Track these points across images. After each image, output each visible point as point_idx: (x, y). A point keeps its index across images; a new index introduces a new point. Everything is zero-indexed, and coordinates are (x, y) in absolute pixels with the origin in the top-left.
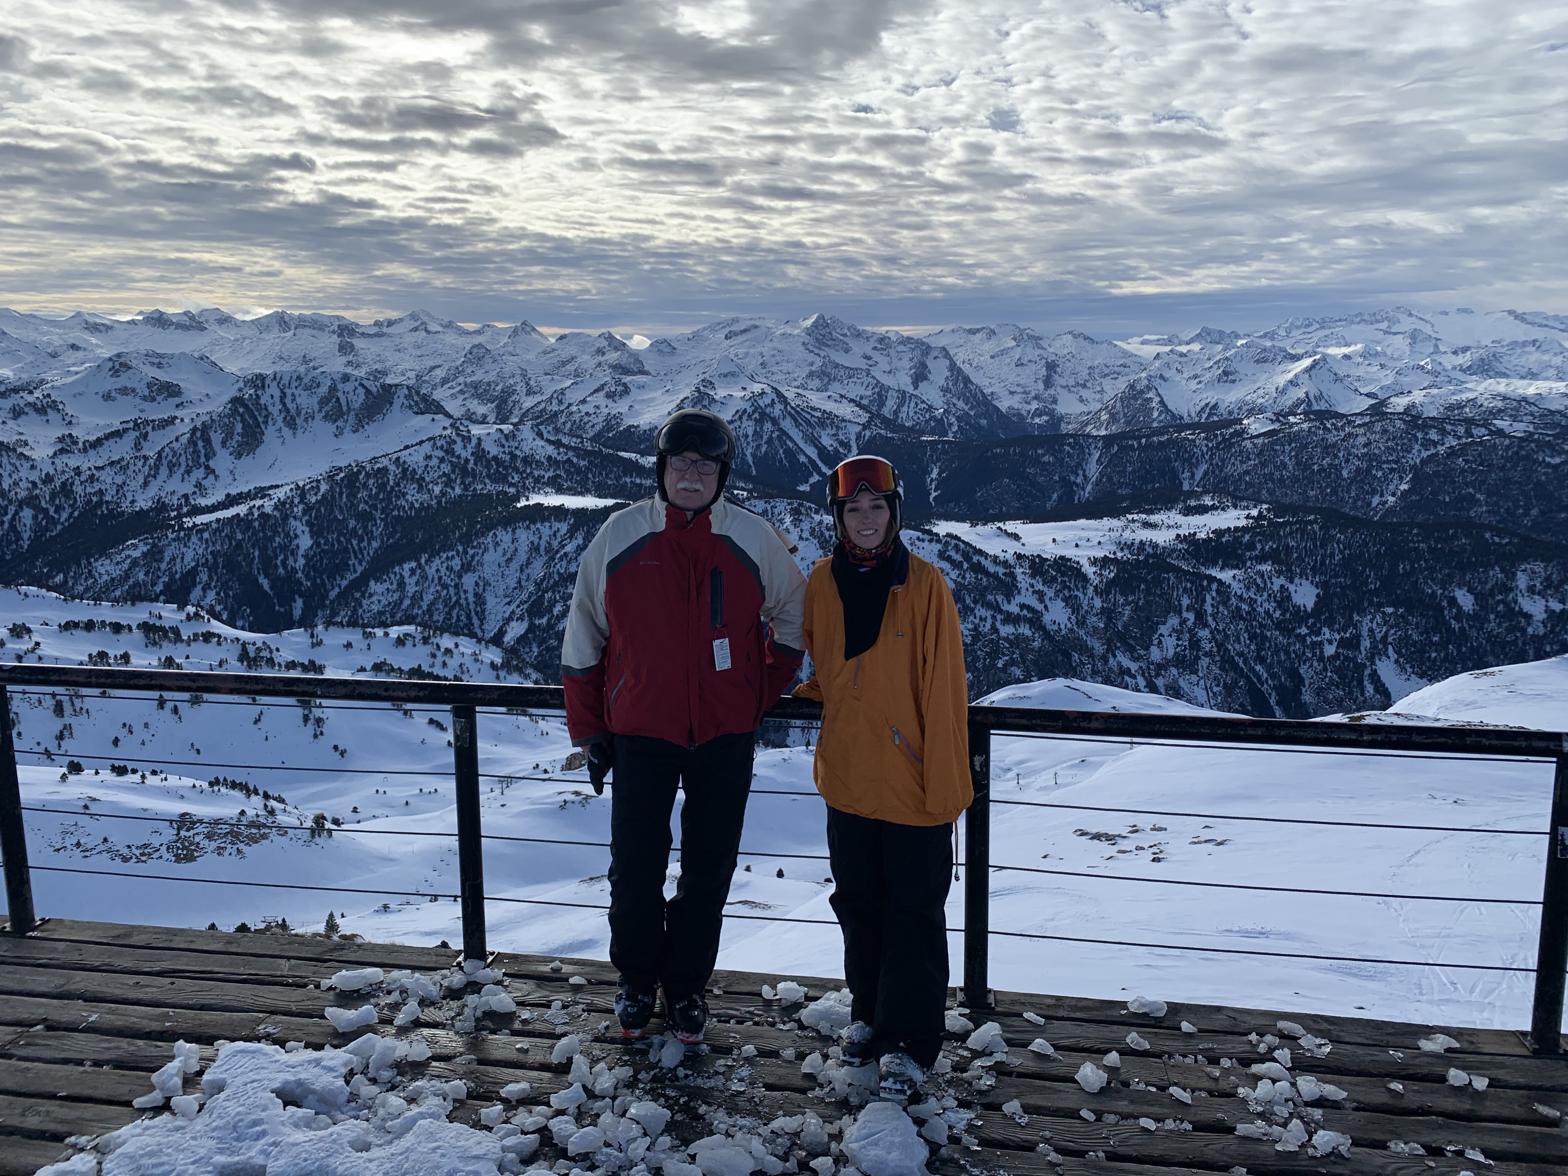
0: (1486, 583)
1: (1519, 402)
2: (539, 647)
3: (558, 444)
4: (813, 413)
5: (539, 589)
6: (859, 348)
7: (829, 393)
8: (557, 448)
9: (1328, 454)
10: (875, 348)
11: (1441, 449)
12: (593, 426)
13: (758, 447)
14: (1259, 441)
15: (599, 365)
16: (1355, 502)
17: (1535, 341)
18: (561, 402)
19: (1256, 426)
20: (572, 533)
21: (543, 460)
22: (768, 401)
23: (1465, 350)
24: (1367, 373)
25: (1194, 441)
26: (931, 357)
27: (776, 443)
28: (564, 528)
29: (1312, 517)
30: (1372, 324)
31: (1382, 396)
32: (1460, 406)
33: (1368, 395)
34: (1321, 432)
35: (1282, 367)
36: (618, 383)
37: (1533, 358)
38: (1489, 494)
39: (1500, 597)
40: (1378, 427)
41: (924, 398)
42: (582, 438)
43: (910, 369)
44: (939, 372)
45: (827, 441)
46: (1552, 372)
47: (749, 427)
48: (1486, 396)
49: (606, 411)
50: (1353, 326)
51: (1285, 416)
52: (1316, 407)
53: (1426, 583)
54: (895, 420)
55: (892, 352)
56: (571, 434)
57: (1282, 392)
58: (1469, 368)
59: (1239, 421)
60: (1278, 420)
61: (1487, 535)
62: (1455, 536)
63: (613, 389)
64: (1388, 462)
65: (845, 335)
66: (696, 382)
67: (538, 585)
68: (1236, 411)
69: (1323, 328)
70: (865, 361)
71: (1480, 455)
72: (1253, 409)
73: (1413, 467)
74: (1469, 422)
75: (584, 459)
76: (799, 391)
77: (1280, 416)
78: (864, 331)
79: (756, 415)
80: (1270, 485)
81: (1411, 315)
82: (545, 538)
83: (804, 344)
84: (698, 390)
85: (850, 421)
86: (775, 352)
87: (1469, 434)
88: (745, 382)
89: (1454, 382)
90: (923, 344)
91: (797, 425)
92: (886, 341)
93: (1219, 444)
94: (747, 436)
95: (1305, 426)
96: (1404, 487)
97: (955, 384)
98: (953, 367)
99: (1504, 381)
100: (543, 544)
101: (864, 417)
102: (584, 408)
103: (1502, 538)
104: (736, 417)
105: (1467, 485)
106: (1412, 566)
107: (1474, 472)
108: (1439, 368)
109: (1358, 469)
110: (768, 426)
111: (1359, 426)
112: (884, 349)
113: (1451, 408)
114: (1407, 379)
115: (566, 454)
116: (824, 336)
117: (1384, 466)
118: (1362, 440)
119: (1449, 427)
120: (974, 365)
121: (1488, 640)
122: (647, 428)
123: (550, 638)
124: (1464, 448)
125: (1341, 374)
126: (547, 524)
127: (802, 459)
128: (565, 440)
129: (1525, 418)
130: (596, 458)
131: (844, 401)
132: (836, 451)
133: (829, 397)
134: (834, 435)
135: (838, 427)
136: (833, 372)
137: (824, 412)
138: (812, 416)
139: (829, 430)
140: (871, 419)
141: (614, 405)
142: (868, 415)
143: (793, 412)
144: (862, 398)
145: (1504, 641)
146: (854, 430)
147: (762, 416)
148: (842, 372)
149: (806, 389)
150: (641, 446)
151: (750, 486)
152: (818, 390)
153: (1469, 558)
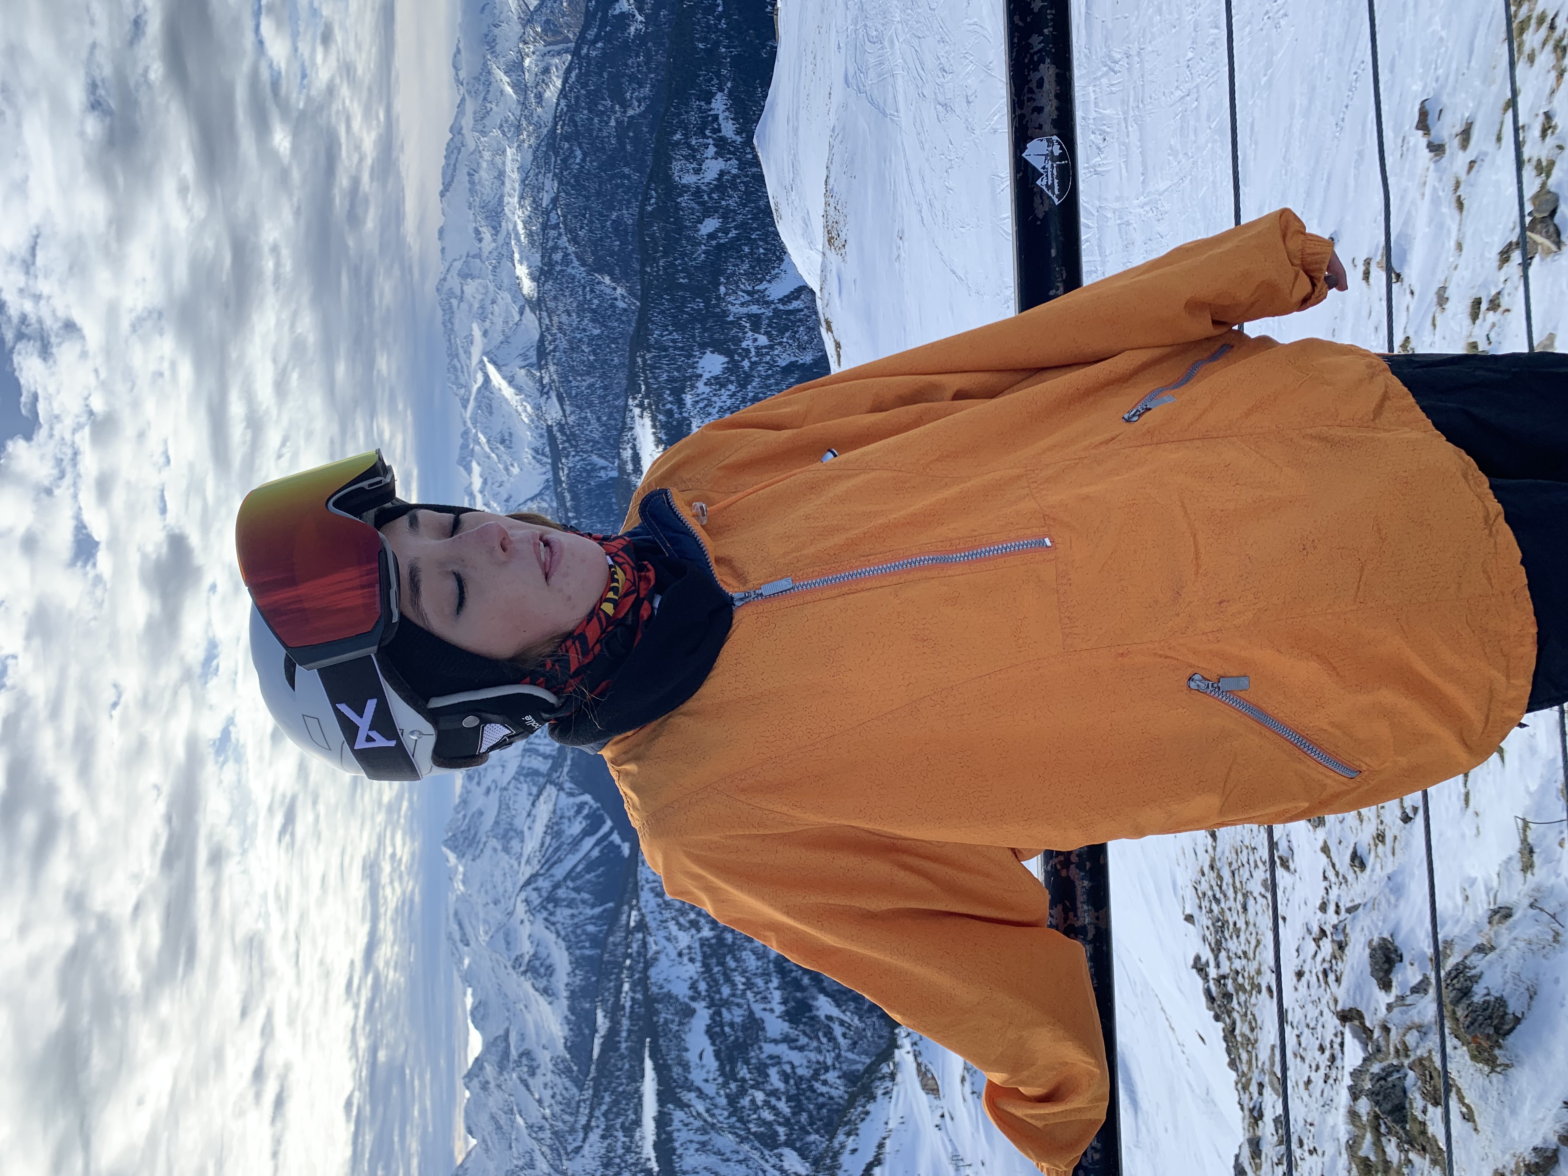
0: (693, 209)
1: (525, 185)
2: (809, 1133)
3: (587, 1128)
4: (546, 844)
5: (747, 1138)
6: (478, 801)
7: (526, 829)
8: (592, 1129)
9: (578, 347)
10: (479, 784)
11: (571, 249)
12: (566, 1089)
13: (584, 902)
14: (568, 409)
15: (499, 1086)
16: (623, 322)
17: (469, 174)
18: (541, 1128)
19: (554, 412)
20: (683, 1106)
21: (605, 1144)
22: (534, 895)
23: (477, 232)
24: (500, 315)
25: (570, 468)
27: (579, 882)
28: (678, 1115)
29: (639, 360)
30: (453, 313)
31: (521, 303)
32: (530, 234)
33: (521, 313)
34: (557, 354)
35: (496, 391)
36: (518, 1063)
37: (485, 175)
38: (613, 208)
39: (706, 197)
40: (551, 304)
42: (579, 1101)
45: (577, 827)
46: (498, 159)
47: (562, 914)
48: (520, 213)
49: (550, 1076)
50: (456, 327)
51: (543, 386)
52: (534, 360)
53: (695, 259)
54: (553, 757)
56: (576, 1114)
57: (519, 390)
58: (494, 228)
59: (549, 428)
60: (547, 393)
61: (649, 208)
62: (652, 236)
63: (525, 1069)
64: (584, 295)
65: (465, 816)
66: (515, 976)
67: (743, 1140)
68: (539, 431)
69: (457, 355)
70: (491, 793)
71: (576, 217)
72: (537, 415)
73: (589, 274)
74: (545, 227)
75: (603, 1098)
76: (523, 861)
77: (543, 391)
78: (461, 796)
79: (550, 906)
80: (610, 398)
81: (445, 279)
82: (692, 1136)
83: (473, 860)
84: (524, 973)
85: (555, 805)
86: (483, 890)
87: (556, 227)
88: (515, 921)
89: (507, 240)
91: (560, 860)
93: (572, 446)
94: (573, 916)
95: (552, 368)
96: (607, 280)
99: (506, 199)
100: (697, 1138)
101: (551, 790)
102: (547, 1100)
103: (652, 197)
104: (552, 928)
105: (603, 227)
106: (681, 271)
107: (591, 222)
108: (495, 254)
109: (593, 320)
110: (561, 893)
111: (551, 320)
112: (479, 775)
113: (532, 243)
114: (505, 281)
115: (598, 1118)
116: (466, 838)
117: (588, 297)
118: (564, 318)
119: (550, 244)
121: (745, 206)
122: (566, 1027)
123: (799, 1122)
124: (570, 231)
125: (502, 338)
126: (675, 1134)
127: (596, 853)
128: (583, 1120)
129: (541, 181)
130: (601, 1084)
131: (533, 812)
132: (586, 817)
133: (530, 828)
134: (570, 819)
135: (561, 817)
136: (503, 826)
137: (545, 833)
138: (550, 845)
139: (565, 827)
140: (552, 783)
141: (542, 1067)
142: (548, 786)
143: (546, 867)
144: (530, 794)
145: (745, 193)
146: (565, 801)
147: (551, 900)
148: (504, 817)
149: (521, 855)
150: (587, 1031)
151: (626, 908)
152: (522, 841)
153: (670, 223)
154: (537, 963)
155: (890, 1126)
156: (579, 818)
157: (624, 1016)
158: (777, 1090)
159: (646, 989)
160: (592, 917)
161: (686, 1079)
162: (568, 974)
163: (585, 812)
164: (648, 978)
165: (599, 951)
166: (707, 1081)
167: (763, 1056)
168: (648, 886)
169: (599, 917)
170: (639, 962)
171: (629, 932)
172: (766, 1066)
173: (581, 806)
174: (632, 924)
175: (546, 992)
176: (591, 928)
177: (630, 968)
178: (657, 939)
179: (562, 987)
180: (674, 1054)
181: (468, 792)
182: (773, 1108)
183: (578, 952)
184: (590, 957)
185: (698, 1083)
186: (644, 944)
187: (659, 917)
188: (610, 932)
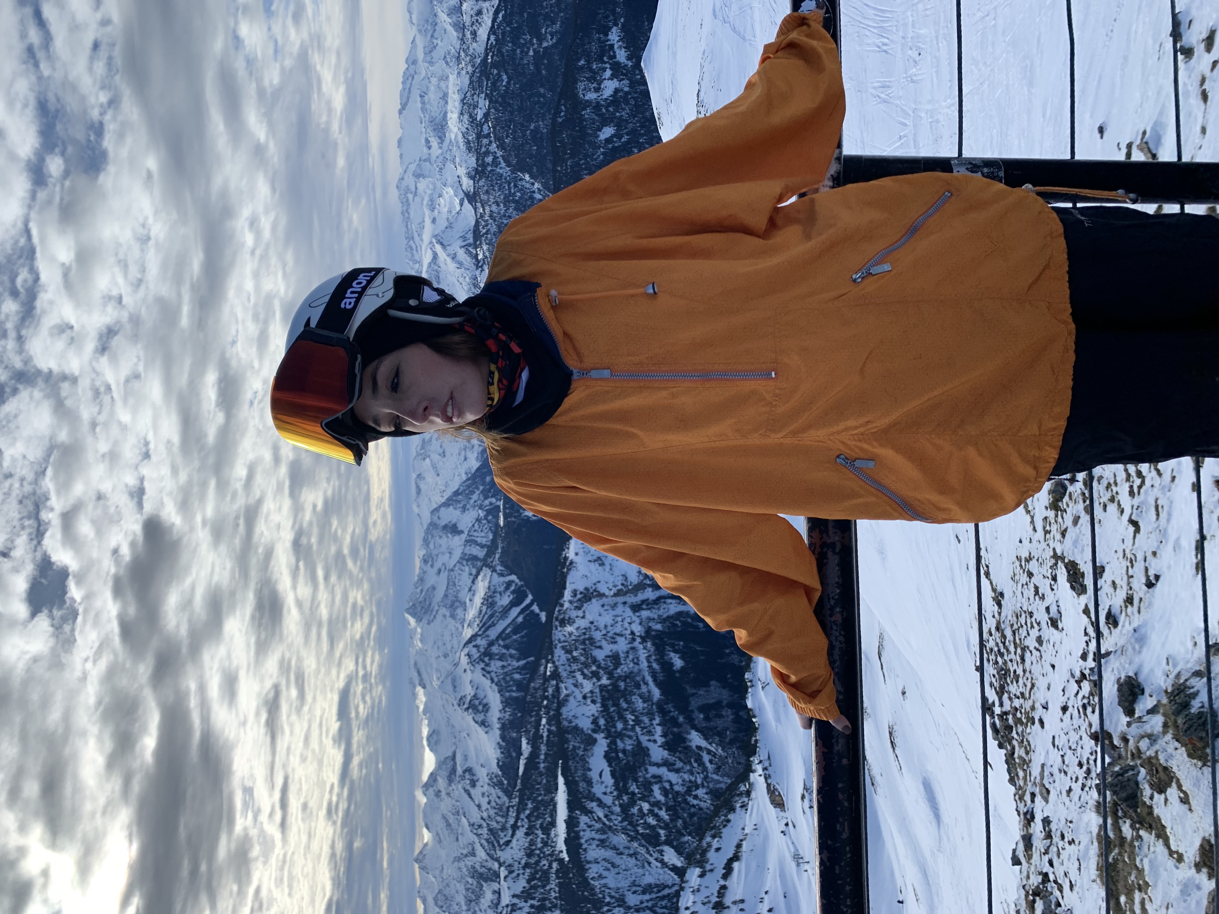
0: (593, 119)
1: (464, 104)
2: (684, 835)
3: (515, 827)
4: (483, 613)
5: (636, 838)
6: (432, 579)
7: (467, 601)
8: (518, 828)
10: (432, 566)
11: (499, 153)
12: (499, 797)
13: (511, 656)
15: (448, 794)
17: (421, 96)
18: (480, 826)
20: (588, 812)
21: (528, 840)
22: (474, 651)
23: (427, 141)
24: (445, 206)
26: (438, 522)
27: (508, 641)
28: (584, 819)
30: (409, 205)
31: (462, 195)
32: (468, 142)
33: (461, 205)
34: (489, 236)
35: (442, 265)
36: (463, 778)
37: (433, 96)
38: (530, 120)
39: (604, 110)
40: (484, 197)
41: (470, 525)
42: (508, 808)
43: (448, 537)
44: (450, 515)
45: (505, 600)
46: (442, 83)
47: (496, 665)
48: (460, 126)
49: (486, 787)
50: (412, 216)
51: (478, 261)
52: (471, 241)
53: (596, 159)
54: (488, 547)
55: (435, 552)
56: (506, 816)
57: (460, 265)
58: (440, 138)
60: (481, 267)
61: (560, 120)
62: (562, 142)
63: (468, 782)
64: (510, 189)
65: (422, 591)
66: (460, 711)
67: (632, 839)
69: (413, 238)
70: (442, 573)
71: (503, 128)
73: (513, 172)
74: (479, 136)
75: (526, 804)
77: (478, 265)
78: (418, 576)
79: (486, 659)
81: (402, 179)
82: (593, 835)
83: (429, 624)
84: (467, 709)
85: (490, 582)
86: (435, 647)
87: (488, 136)
88: (460, 670)
89: (450, 147)
90: (428, 529)
91: (493, 625)
92: (426, 557)
94: (503, 667)
96: (527, 177)
97: (459, 502)
98: (446, 504)
99: (449, 115)
100: (598, 836)
101: (486, 571)
102: (485, 806)
103: (562, 111)
104: (488, 676)
105: (524, 135)
106: (585, 169)
107: (515, 131)
108: (441, 158)
109: (515, 209)
110: (495, 649)
111: (484, 210)
112: (433, 559)
113: (469, 149)
114: (449, 179)
115: (523, 820)
116: (422, 607)
117: (512, 191)
118: (494, 208)
119: (483, 149)
120: (444, 488)
121: (634, 116)
122: (499, 751)
123: (676, 826)
124: (497, 138)
125: (446, 224)
126: (582, 833)
127: (520, 619)
128: (512, 821)
129: (476, 100)
130: (525, 794)
131: (473, 588)
132: (513, 592)
133: (471, 600)
134: (501, 594)
135: (495, 592)
136: (451, 598)
137: (482, 603)
138: (486, 613)
139: (497, 599)
140: (487, 566)
141: (481, 780)
142: (484, 568)
143: (483, 629)
144: (471, 574)
145: (635, 106)
146: (496, 579)
147: (487, 654)
148: (451, 591)
149: (464, 620)
150: (514, 754)
151: (543, 661)
152: (465, 610)
153: (576, 131)
154: (477, 702)
155: (746, 831)
156: (508, 593)
157: (542, 743)
158: (659, 802)
159: (559, 724)
160: (518, 668)
161: (590, 791)
162: (500, 711)
163: (512, 588)
164: (561, 714)
165: (523, 694)
166: (605, 793)
167: (649, 776)
168: (560, 645)
169: (524, 668)
170: (553, 702)
171: (546, 679)
172: (651, 783)
173: (509, 584)
174: (548, 673)
175: (483, 724)
176: (517, 676)
177: (546, 707)
178: (567, 685)
179: (495, 720)
180: (580, 773)
181: (424, 572)
182: (656, 816)
183: (507, 694)
184: (516, 698)
185: (599, 795)
186: (558, 689)
187: (568, 668)
188: (532, 679)
